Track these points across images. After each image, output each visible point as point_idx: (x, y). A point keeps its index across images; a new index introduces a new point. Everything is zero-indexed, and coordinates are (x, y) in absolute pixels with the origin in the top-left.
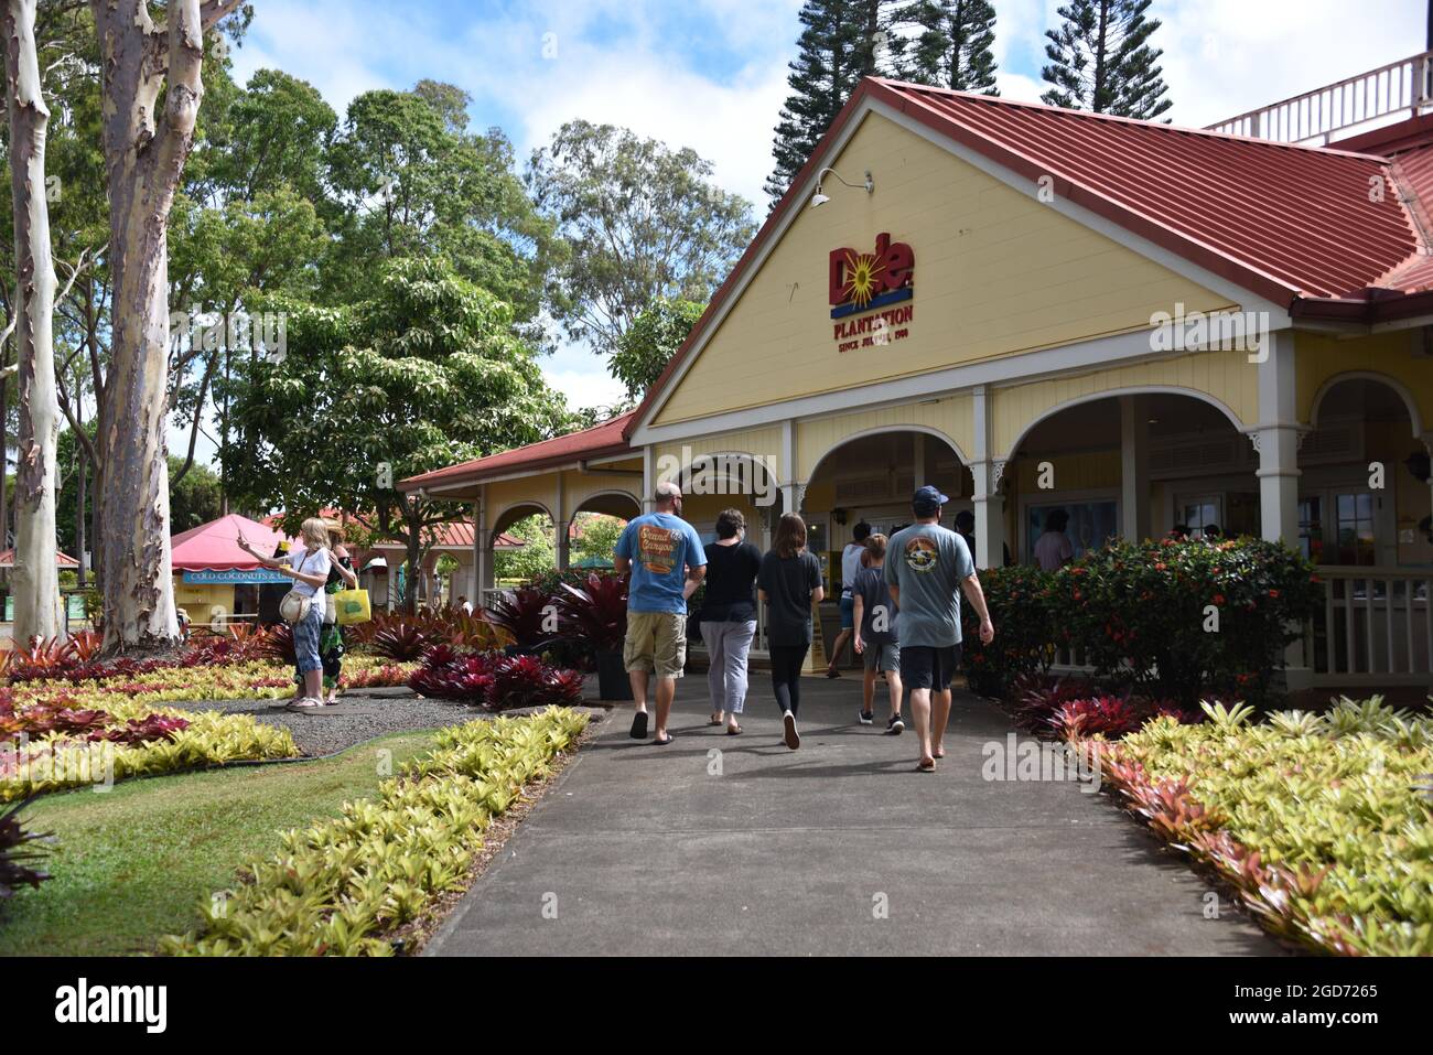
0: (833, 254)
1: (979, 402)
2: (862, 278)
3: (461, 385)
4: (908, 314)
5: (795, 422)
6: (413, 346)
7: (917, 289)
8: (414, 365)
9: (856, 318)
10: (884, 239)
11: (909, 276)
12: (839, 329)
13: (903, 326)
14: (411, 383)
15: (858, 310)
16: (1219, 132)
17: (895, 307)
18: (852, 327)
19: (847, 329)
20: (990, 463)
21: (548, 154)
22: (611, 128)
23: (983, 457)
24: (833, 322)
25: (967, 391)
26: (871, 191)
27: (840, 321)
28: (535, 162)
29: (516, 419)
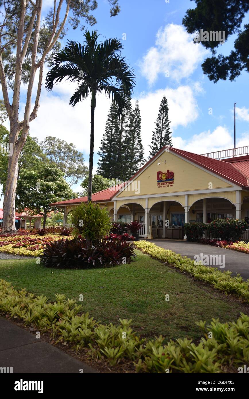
0: (158, 172)
1: (186, 197)
2: (164, 176)
3: (59, 187)
4: (173, 183)
5: (148, 198)
6: (49, 179)
7: (174, 179)
8: (51, 183)
9: (162, 183)
10: (168, 171)
11: (173, 177)
12: (158, 184)
13: (172, 185)
14: (50, 186)
15: (163, 181)
16: (203, 155)
17: (170, 181)
18: (161, 184)
19: (160, 184)
20: (188, 207)
21: (44, 142)
22: (55, 138)
23: (187, 206)
24: (157, 183)
25: (184, 195)
26: (166, 163)
27: (159, 183)
28: (41, 143)
29: (67, 194)
